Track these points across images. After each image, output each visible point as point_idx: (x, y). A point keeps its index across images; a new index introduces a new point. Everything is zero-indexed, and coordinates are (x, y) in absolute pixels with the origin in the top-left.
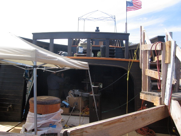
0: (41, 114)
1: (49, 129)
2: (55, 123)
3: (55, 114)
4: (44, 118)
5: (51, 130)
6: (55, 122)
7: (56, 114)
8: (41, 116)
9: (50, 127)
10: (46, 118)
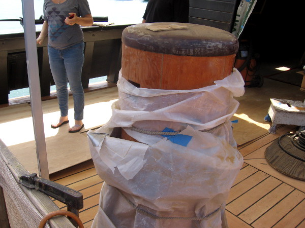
0: (138, 85)
1: (154, 146)
2: (184, 128)
3: (193, 94)
4: (143, 101)
5: (162, 150)
6: (184, 126)
7: (194, 98)
8: (136, 91)
9: (164, 136)
10: (151, 103)
